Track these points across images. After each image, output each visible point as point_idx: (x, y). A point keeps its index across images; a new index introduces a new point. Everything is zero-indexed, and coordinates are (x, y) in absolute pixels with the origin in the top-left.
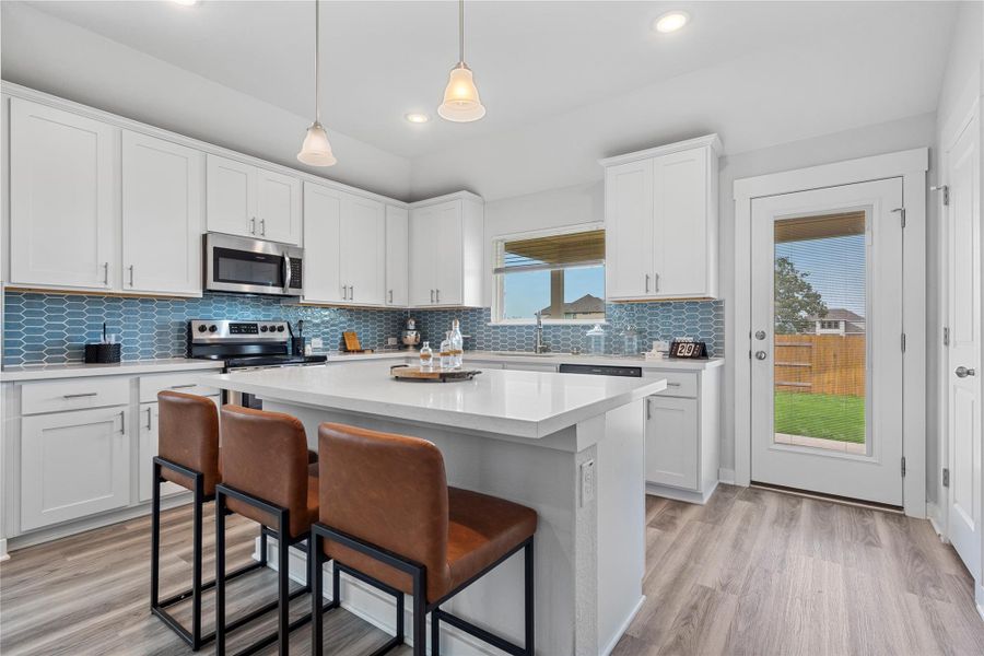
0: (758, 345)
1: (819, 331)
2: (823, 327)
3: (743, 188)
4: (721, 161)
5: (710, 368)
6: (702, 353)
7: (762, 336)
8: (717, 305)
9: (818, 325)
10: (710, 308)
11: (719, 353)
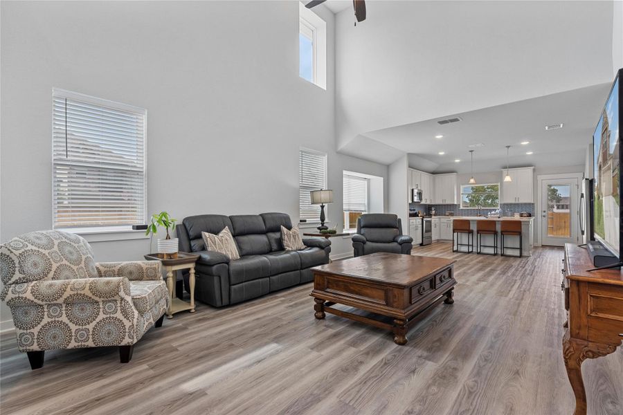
0: (544, 214)
1: (555, 210)
2: (558, 208)
3: (540, 178)
4: (534, 170)
5: (532, 219)
6: (530, 215)
7: (545, 212)
8: (533, 204)
9: (556, 207)
10: (532, 205)
11: (534, 216)
